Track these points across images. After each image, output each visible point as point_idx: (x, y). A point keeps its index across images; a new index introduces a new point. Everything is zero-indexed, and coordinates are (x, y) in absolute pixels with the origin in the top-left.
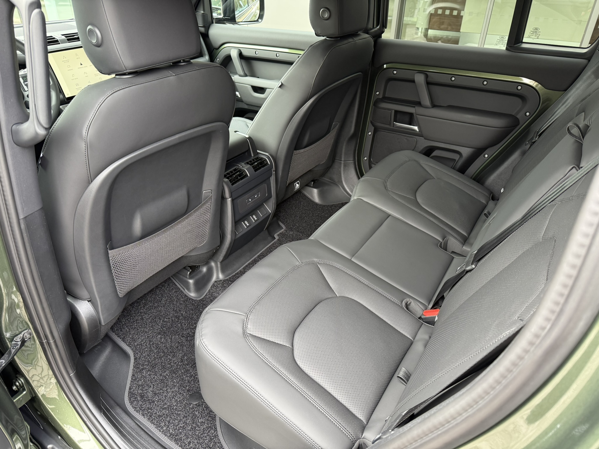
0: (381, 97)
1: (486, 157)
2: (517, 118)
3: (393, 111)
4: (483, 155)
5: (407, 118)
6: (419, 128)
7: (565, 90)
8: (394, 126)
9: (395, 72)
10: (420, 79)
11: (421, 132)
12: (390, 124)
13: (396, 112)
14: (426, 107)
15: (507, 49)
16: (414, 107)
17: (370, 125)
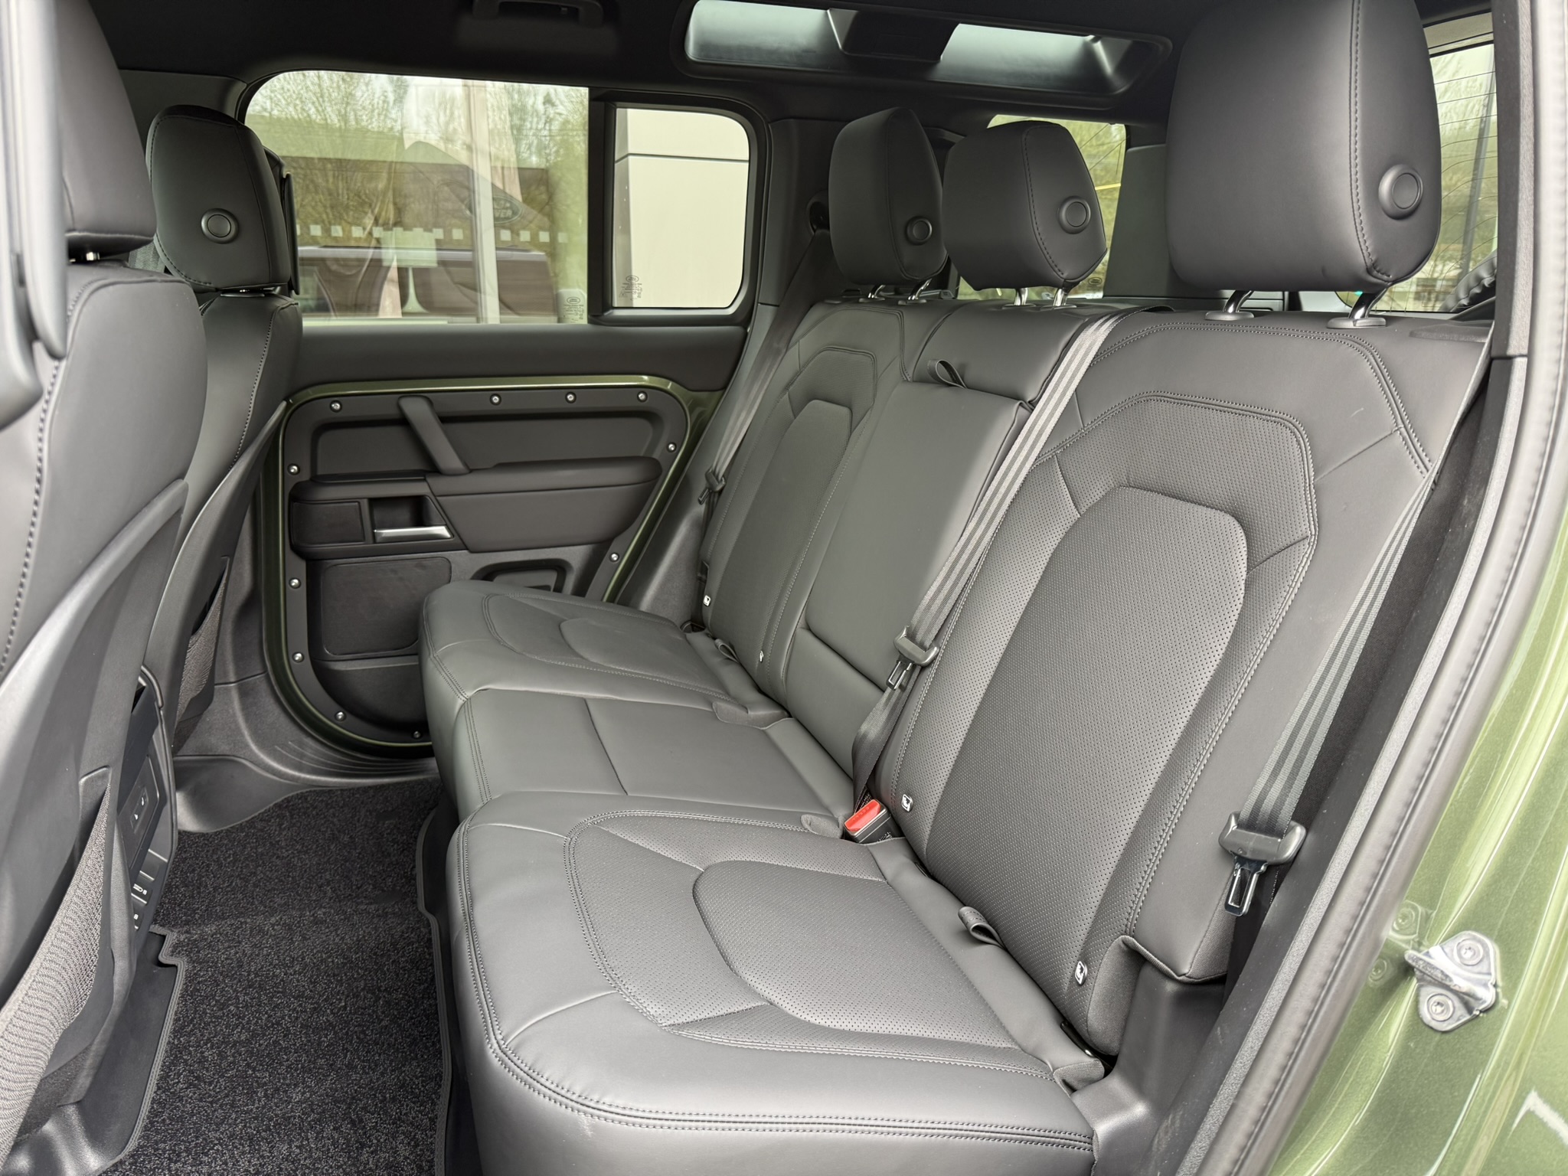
0: (306, 476)
1: (615, 559)
2: (654, 459)
3: (365, 504)
4: (606, 557)
5: (405, 513)
6: (448, 529)
7: (724, 388)
8: (378, 540)
9: (337, 406)
10: (417, 410)
11: (461, 539)
12: (363, 539)
13: (374, 502)
14: (455, 474)
15: (590, 321)
16: (425, 480)
17: (292, 557)
